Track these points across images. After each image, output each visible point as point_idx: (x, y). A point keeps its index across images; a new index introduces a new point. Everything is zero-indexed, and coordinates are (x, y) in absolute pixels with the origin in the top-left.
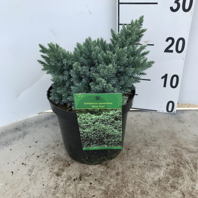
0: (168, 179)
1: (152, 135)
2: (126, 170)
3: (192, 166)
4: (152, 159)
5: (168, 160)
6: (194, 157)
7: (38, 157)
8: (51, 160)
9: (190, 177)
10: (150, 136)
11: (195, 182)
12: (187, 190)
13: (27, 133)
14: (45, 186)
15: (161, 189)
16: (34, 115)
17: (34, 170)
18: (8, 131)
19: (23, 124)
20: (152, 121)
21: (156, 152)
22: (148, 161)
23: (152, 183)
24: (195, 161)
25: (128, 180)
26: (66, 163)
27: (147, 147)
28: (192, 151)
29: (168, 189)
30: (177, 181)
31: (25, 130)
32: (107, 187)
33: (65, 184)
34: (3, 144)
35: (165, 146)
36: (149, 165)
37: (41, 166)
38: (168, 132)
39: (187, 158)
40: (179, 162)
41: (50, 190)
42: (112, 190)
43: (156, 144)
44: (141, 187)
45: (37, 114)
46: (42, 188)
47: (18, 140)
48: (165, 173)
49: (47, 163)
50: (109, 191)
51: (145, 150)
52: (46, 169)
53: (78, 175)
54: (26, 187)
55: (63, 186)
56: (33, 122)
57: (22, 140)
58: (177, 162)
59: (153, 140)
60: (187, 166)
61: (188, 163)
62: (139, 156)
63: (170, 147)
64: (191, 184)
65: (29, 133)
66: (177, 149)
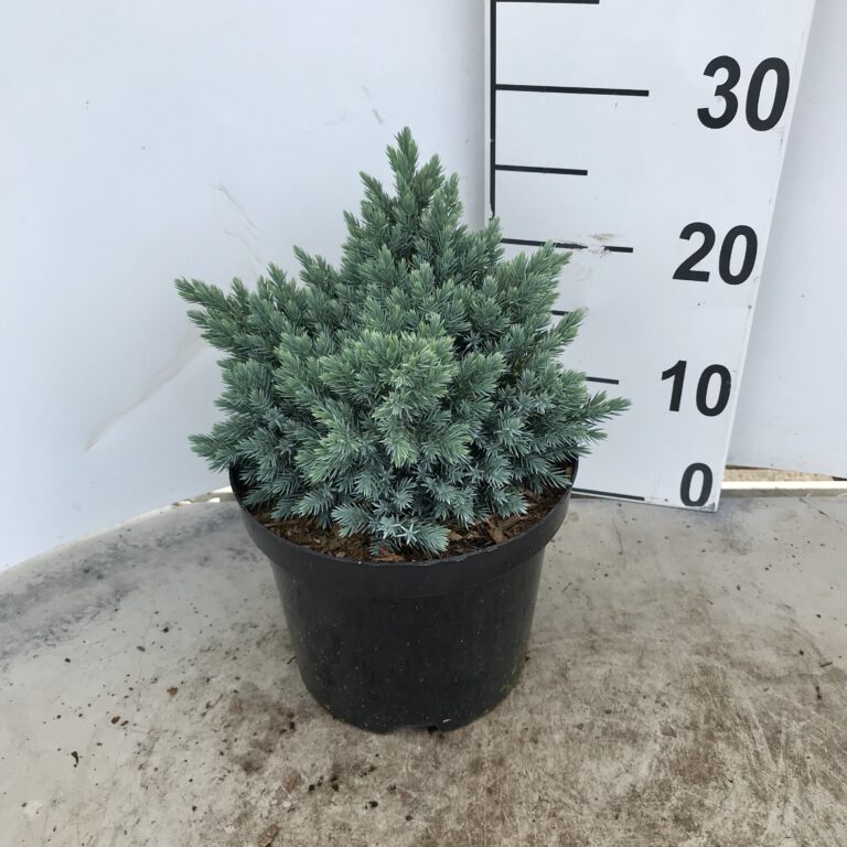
0: (665, 788)
1: (617, 605)
2: (509, 753)
3: (761, 737)
4: (612, 708)
5: (673, 711)
6: (772, 700)
7: (173, 691)
8: (223, 708)
9: (751, 783)
10: (611, 607)
11: (766, 802)
12: (735, 833)
13: (127, 591)
14: (199, 814)
15: (636, 830)
16: (156, 512)
17: (156, 745)
18: (52, 578)
19: (111, 551)
20: (620, 542)
21: (629, 676)
22: (593, 713)
23: (604, 805)
24: (776, 718)
25: (512, 791)
26: (281, 719)
27: (596, 657)
28: (768, 675)
29: (664, 832)
30: (699, 797)
31: (120, 574)
32: (434, 820)
33: (278, 804)
34: (36, 637)
35: (665, 654)
36: (597, 732)
37: (186, 728)
38: (679, 590)
39: (747, 704)
40: (712, 721)
41: (218, 827)
42: (452, 831)
43: (630, 642)
44: (562, 819)
45: (168, 508)
46: (189, 821)
47: (92, 618)
48: (655, 763)
49: (208, 717)
50: (439, 835)
51: (587, 669)
52: (206, 743)
53: (325, 769)
54: (131, 813)
55: (270, 812)
56: (153, 544)
57: (108, 618)
58: (707, 721)
59: (619, 626)
60: (743, 735)
61: (747, 724)
62: (563, 691)
63: (683, 657)
64: (751, 810)
65: (138, 588)
66: (710, 664)
